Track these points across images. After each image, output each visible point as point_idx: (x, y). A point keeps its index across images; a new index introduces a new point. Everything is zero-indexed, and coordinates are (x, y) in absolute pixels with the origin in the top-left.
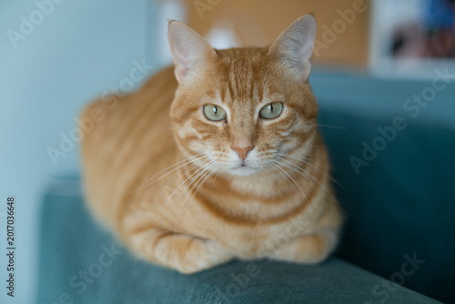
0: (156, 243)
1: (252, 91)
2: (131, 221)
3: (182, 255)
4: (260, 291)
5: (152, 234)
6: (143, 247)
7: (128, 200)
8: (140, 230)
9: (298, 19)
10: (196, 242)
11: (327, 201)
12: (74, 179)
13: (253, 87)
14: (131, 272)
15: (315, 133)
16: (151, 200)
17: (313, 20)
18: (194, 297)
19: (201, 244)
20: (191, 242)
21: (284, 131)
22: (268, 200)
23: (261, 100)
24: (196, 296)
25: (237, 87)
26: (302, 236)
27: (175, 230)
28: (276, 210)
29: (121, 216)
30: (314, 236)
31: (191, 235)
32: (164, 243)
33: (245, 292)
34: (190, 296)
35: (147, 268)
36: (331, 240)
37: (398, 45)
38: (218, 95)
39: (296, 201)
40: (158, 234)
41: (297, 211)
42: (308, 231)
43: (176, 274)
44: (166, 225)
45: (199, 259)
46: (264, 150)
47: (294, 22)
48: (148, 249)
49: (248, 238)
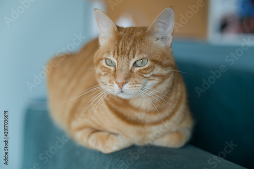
0: (89, 136)
1: (129, 52)
2: (75, 124)
3: (104, 143)
4: (147, 163)
5: (87, 131)
6: (82, 138)
7: (74, 112)
8: (80, 129)
9: (164, 10)
10: (112, 135)
11: (185, 113)
12: (43, 101)
13: (130, 50)
14: (75, 152)
15: (172, 75)
16: (86, 112)
17: (172, 10)
18: (111, 166)
19: (114, 137)
20: (108, 136)
21: (146, 74)
22: (150, 112)
23: (134, 57)
24: (112, 166)
25: (122, 49)
26: (170, 132)
27: (100, 129)
28: (155, 118)
29: (70, 121)
30: (178, 132)
31: (108, 132)
32: (94, 136)
33: (139, 164)
34: (108, 166)
35: (84, 150)
36: (187, 135)
37: (224, 26)
38: (112, 54)
39: (166, 113)
40: (90, 131)
41: (167, 119)
42: (174, 129)
43: (100, 153)
44: (94, 126)
45: (113, 145)
46: (133, 84)
47: (162, 12)
48: (85, 140)
49: (140, 133)
